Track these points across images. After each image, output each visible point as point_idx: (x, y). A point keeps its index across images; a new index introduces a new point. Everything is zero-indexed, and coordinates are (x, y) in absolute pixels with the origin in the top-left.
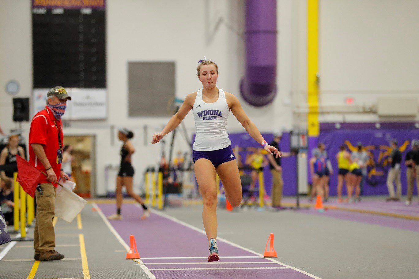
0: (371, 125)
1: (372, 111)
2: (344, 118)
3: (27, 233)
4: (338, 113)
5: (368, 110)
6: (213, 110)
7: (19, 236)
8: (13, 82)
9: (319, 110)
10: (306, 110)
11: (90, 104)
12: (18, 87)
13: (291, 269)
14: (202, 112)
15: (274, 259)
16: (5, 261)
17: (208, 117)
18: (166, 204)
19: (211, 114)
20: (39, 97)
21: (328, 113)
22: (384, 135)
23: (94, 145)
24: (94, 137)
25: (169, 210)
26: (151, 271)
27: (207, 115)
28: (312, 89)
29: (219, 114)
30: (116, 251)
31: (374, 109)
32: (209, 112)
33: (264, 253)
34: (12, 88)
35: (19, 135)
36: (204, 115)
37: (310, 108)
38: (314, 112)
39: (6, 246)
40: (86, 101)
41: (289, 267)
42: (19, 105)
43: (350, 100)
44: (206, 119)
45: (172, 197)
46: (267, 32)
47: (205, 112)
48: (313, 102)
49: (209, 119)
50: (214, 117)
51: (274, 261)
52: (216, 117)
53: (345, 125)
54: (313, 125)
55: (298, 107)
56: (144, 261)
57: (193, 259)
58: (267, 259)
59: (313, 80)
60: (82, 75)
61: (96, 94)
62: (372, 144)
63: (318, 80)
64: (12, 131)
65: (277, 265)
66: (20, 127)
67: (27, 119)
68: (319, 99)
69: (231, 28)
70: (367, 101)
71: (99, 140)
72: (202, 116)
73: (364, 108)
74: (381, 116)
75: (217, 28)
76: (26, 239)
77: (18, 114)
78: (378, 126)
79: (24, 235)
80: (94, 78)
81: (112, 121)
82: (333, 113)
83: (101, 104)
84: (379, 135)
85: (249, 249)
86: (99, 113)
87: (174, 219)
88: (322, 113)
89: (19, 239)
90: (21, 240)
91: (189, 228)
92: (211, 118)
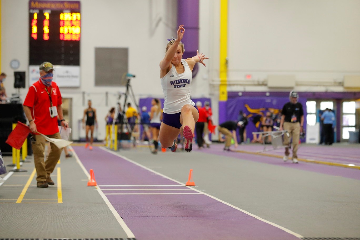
0: (263, 94)
1: (264, 84)
2: (244, 89)
3: (21, 166)
4: (241, 85)
5: (261, 83)
6: (183, 80)
7: (15, 168)
8: (15, 60)
9: (227, 83)
10: (219, 83)
11: (69, 77)
12: (19, 63)
13: (203, 195)
14: (175, 81)
15: (193, 187)
16: (4, 185)
17: (179, 85)
18: (120, 147)
19: (182, 83)
20: (33, 71)
21: (234, 85)
22: (272, 100)
23: (71, 106)
24: (71, 99)
25: (122, 151)
26: (106, 195)
27: (178, 83)
28: (223, 68)
29: (188, 82)
30: (83, 180)
31: (265, 83)
32: (180, 81)
33: (186, 183)
34: (15, 65)
35: (18, 97)
36: (176, 84)
37: (221, 81)
38: (224, 84)
39: (6, 175)
40: (66, 74)
41: (203, 193)
42: (18, 77)
43: (249, 76)
44: (177, 87)
45: (124, 142)
46: (191, 28)
47: (177, 81)
48: (223, 78)
49: (179, 87)
50: (184, 85)
51: (192, 189)
52: (185, 85)
53: (245, 93)
54: (223, 93)
55: (213, 81)
56: (101, 188)
57: (136, 187)
58: (187, 187)
59: (223, 62)
60: (63, 56)
61: (72, 70)
62: (263, 107)
63: (227, 62)
64: (13, 95)
65: (194, 192)
66: (19, 92)
67: (24, 86)
68: (227, 76)
69: (167, 25)
70: (261, 77)
71: (74, 101)
72: (174, 84)
73: (258, 82)
74: (270, 88)
75: (157, 25)
76: (20, 170)
77: (18, 83)
78: (268, 94)
79: (19, 168)
80: (71, 59)
81: (83, 89)
82: (237, 85)
83: (76, 77)
84: (268, 101)
85: (176, 180)
86: (75, 83)
87: (125, 158)
88: (230, 85)
89: (15, 170)
90: (17, 171)
91: (135, 164)
92: (181, 86)
